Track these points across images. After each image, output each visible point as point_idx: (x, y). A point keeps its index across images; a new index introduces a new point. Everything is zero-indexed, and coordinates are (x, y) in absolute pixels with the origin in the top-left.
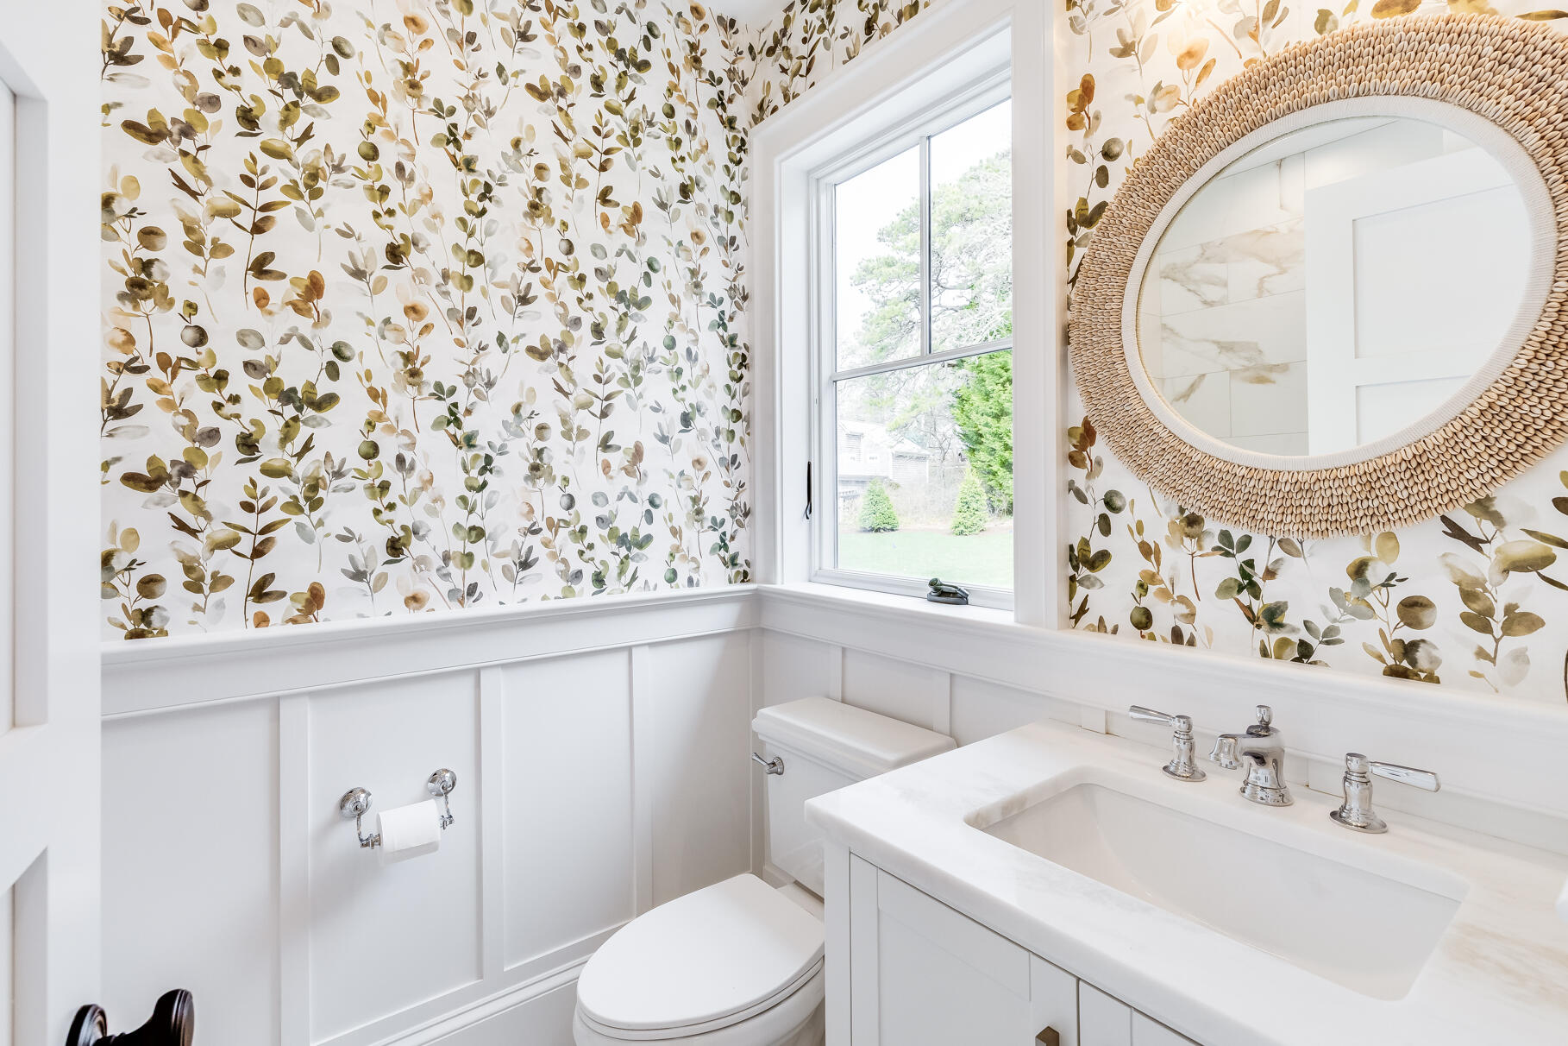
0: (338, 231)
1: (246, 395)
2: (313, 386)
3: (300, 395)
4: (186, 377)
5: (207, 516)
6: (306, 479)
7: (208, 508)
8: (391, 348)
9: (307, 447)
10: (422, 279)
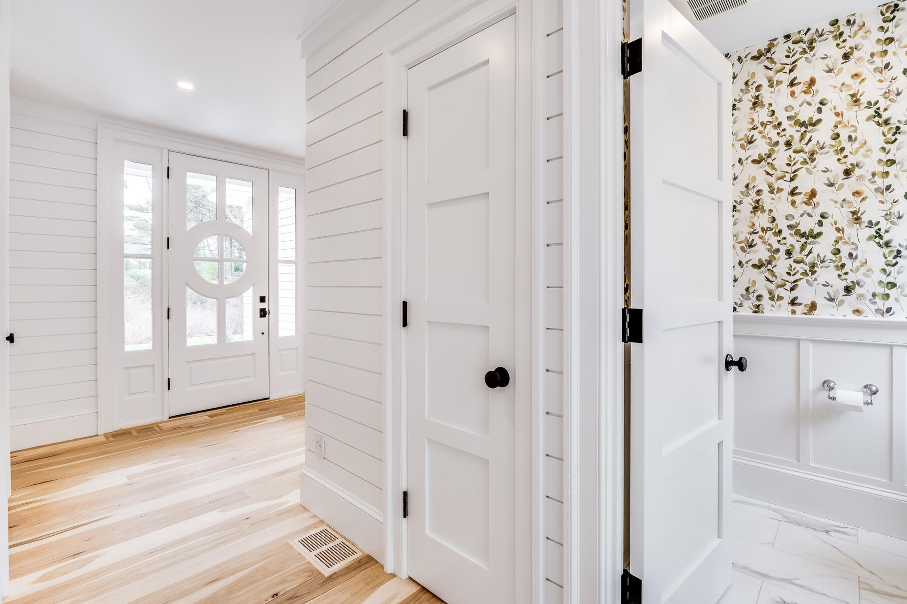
0: (822, 171)
1: (788, 237)
2: (812, 230)
3: (807, 234)
4: (770, 233)
5: (776, 277)
6: (810, 264)
7: (776, 274)
8: (846, 211)
9: (810, 252)
10: (861, 179)
